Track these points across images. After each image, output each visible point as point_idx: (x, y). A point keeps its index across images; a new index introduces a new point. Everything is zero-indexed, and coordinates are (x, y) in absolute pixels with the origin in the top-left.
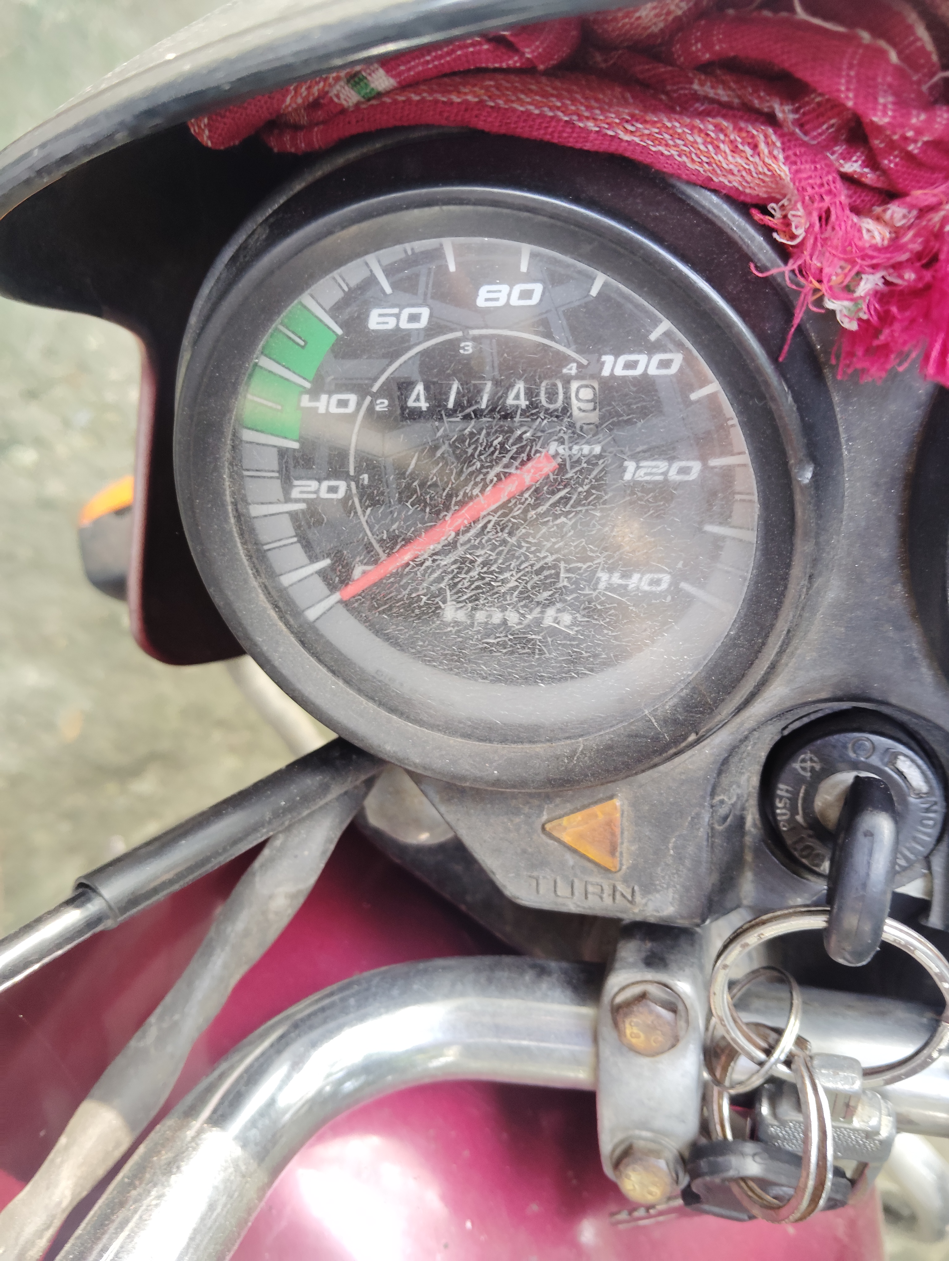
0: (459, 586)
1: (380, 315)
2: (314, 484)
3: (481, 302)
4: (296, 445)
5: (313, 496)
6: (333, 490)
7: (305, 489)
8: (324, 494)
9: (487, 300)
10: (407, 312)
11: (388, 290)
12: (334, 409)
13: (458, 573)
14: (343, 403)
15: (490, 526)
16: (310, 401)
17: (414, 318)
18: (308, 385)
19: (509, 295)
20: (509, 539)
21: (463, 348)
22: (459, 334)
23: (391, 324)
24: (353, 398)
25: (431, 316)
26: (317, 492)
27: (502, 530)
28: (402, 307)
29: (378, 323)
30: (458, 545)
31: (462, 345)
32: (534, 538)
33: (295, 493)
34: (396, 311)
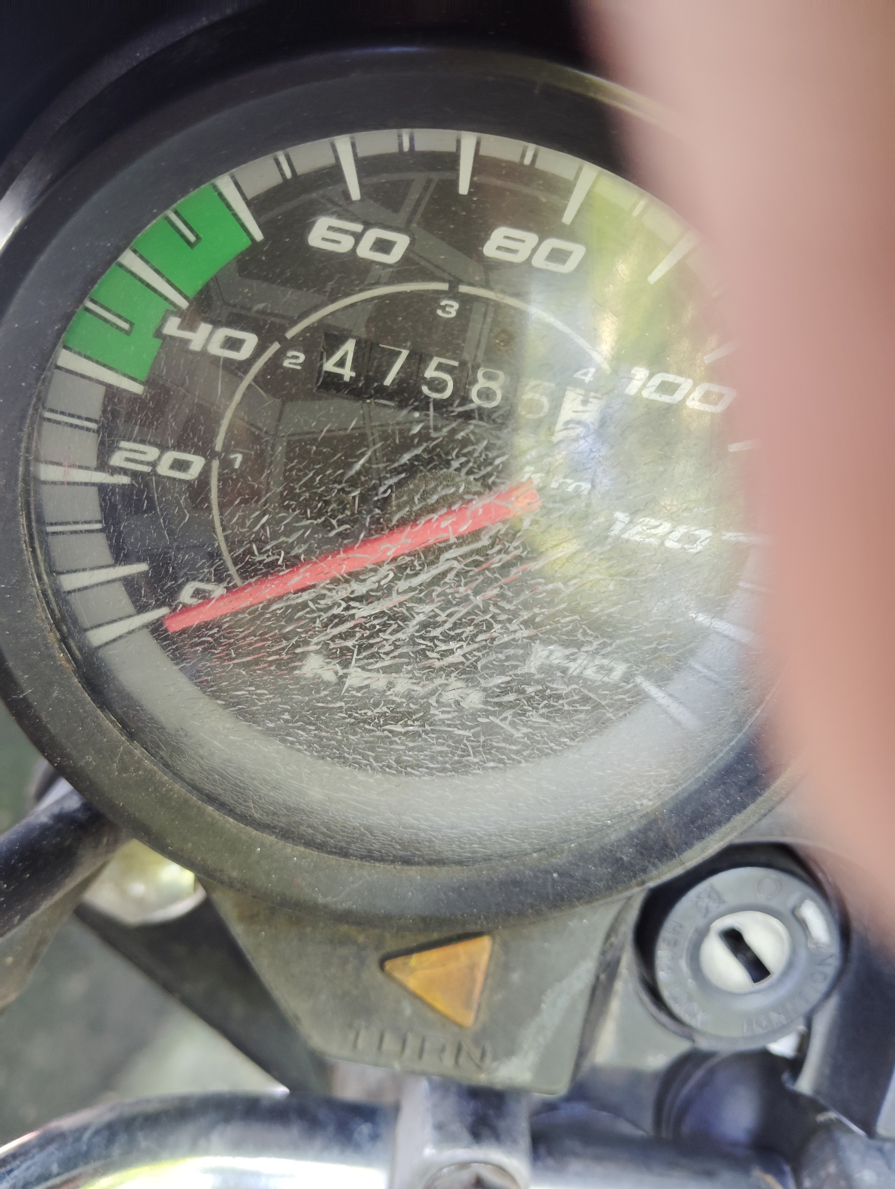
0: (375, 649)
1: (330, 228)
2: (152, 452)
3: (490, 250)
4: (137, 388)
5: (147, 469)
6: (180, 465)
7: (137, 456)
8: (164, 469)
9: (499, 248)
10: (374, 234)
11: (355, 193)
12: (216, 349)
13: (380, 631)
14: (234, 344)
15: (451, 576)
16: (181, 327)
17: (383, 246)
18: (183, 304)
19: (534, 250)
20: (472, 597)
21: (443, 308)
22: (444, 287)
23: (346, 244)
24: (251, 340)
25: (409, 249)
26: (154, 464)
27: (466, 585)
28: (368, 225)
29: (324, 239)
30: (394, 593)
31: (443, 303)
32: (510, 602)
33: (117, 459)
34: (358, 228)
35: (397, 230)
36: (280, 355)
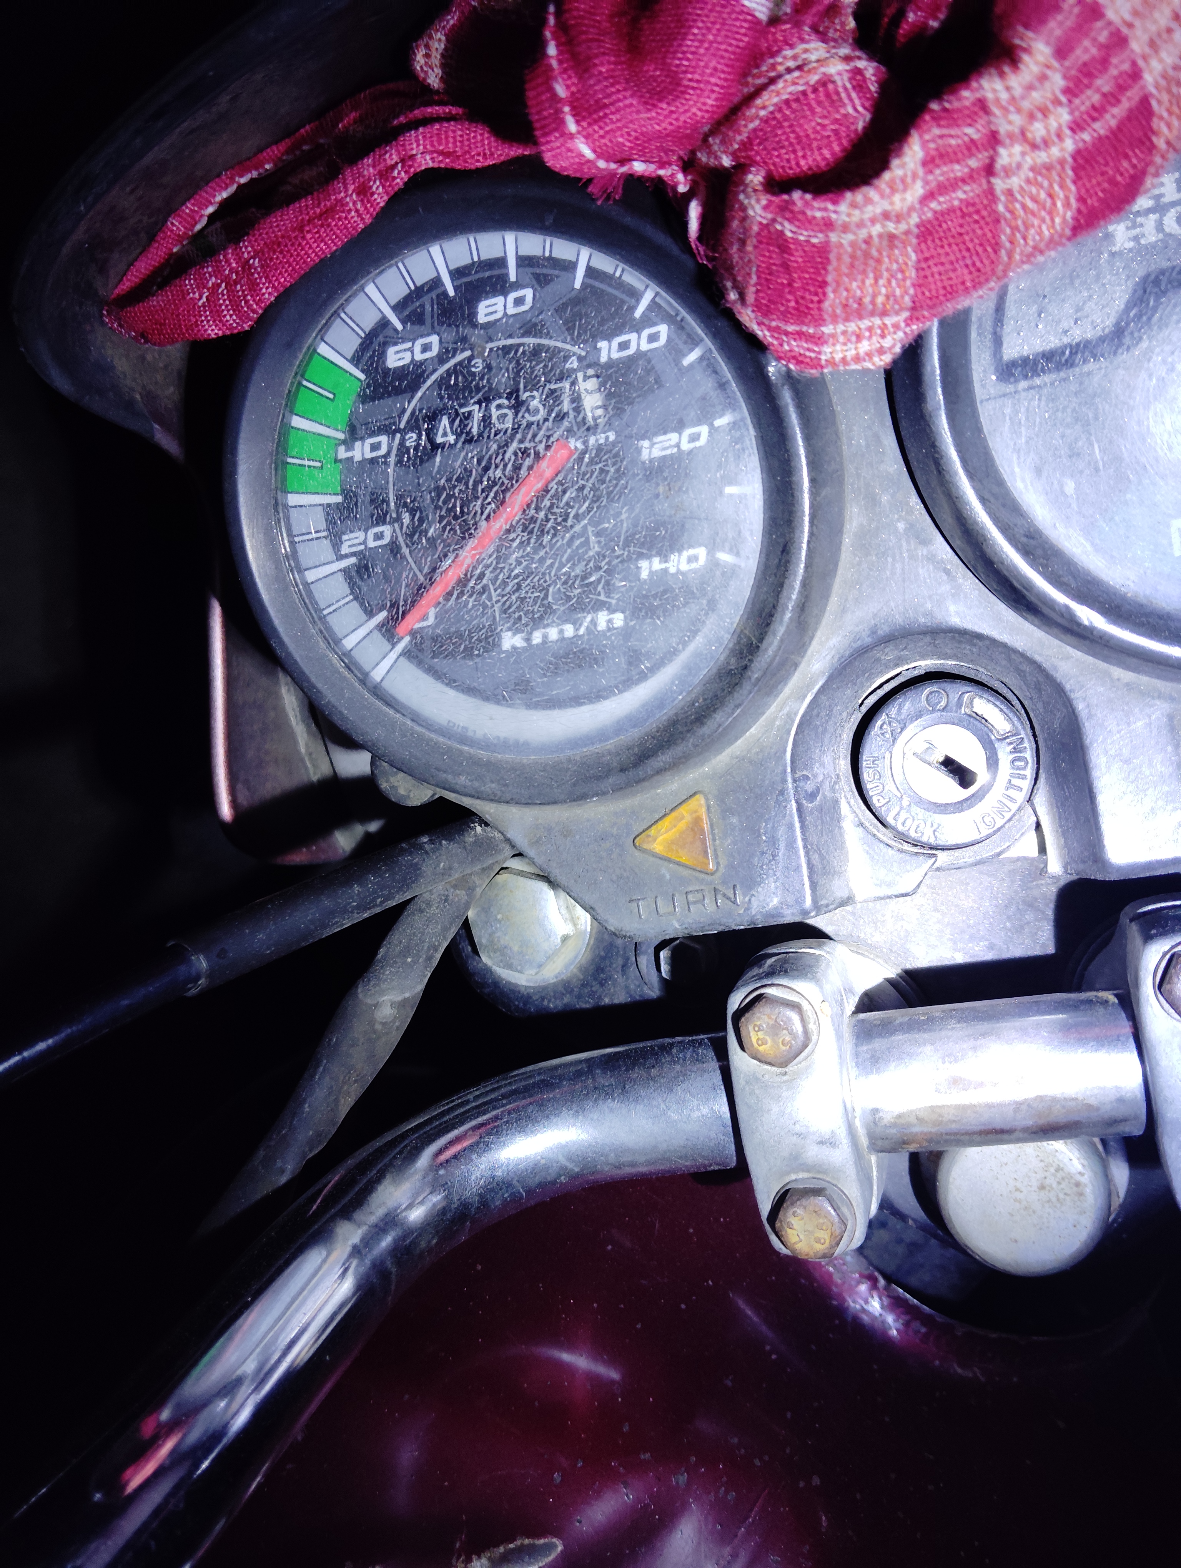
1: (396, 353)
2: (360, 535)
3: (482, 319)
4: (339, 499)
5: (362, 547)
6: (379, 537)
7: (354, 542)
8: (372, 544)
9: (485, 315)
10: (419, 342)
11: (399, 327)
14: (376, 447)
16: (347, 450)
17: (426, 348)
18: (341, 436)
19: (505, 305)
21: (474, 366)
22: (468, 353)
23: (407, 359)
24: (383, 439)
25: (441, 341)
26: (365, 542)
28: (414, 340)
29: (395, 361)
31: (473, 363)
34: (409, 345)
35: (429, 335)
36: (402, 441)
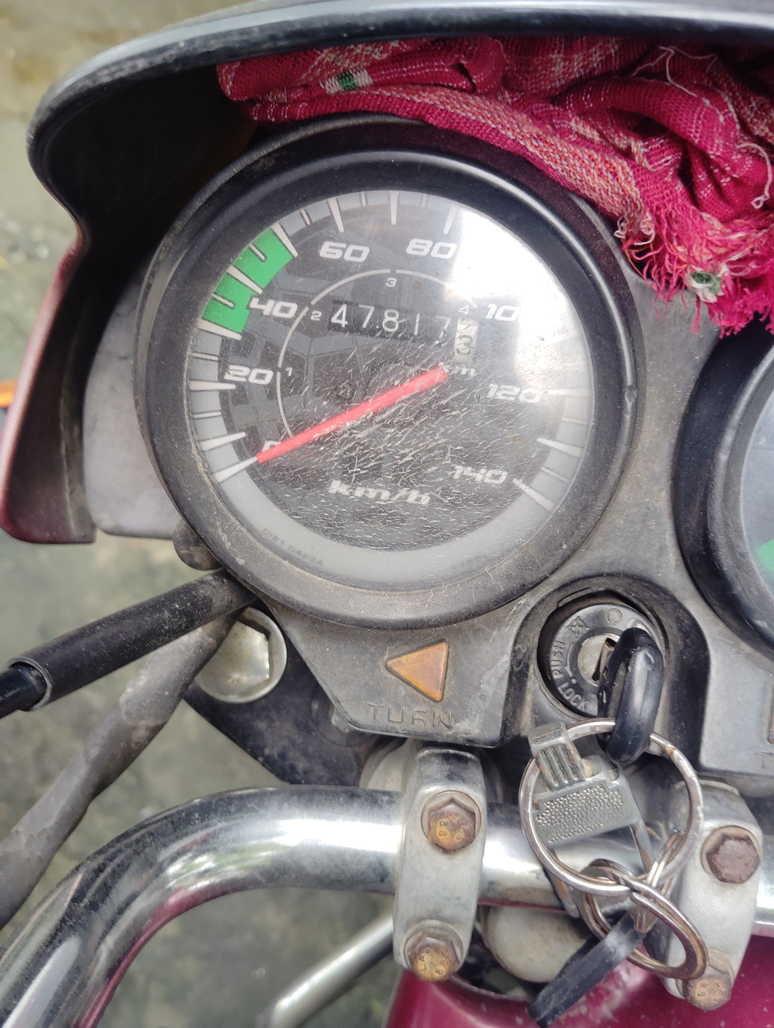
1: (330, 247)
3: (409, 250)
4: (238, 337)
5: (244, 380)
7: (237, 373)
9: (414, 249)
11: (341, 228)
12: (277, 313)
14: (285, 310)
15: (402, 410)
16: (259, 303)
17: (356, 254)
18: (260, 291)
19: (431, 249)
21: (389, 282)
22: (388, 271)
23: (338, 255)
24: (294, 307)
26: (247, 377)
28: (348, 244)
29: (327, 253)
33: (229, 376)
34: (344, 245)
35: (363, 245)
36: (309, 314)
